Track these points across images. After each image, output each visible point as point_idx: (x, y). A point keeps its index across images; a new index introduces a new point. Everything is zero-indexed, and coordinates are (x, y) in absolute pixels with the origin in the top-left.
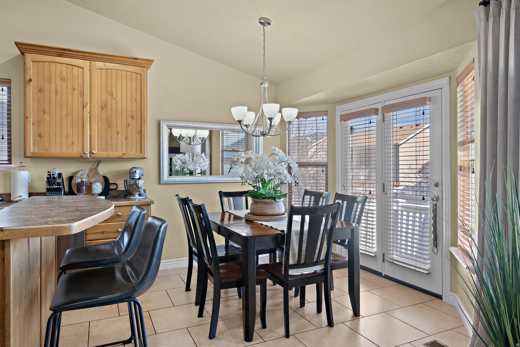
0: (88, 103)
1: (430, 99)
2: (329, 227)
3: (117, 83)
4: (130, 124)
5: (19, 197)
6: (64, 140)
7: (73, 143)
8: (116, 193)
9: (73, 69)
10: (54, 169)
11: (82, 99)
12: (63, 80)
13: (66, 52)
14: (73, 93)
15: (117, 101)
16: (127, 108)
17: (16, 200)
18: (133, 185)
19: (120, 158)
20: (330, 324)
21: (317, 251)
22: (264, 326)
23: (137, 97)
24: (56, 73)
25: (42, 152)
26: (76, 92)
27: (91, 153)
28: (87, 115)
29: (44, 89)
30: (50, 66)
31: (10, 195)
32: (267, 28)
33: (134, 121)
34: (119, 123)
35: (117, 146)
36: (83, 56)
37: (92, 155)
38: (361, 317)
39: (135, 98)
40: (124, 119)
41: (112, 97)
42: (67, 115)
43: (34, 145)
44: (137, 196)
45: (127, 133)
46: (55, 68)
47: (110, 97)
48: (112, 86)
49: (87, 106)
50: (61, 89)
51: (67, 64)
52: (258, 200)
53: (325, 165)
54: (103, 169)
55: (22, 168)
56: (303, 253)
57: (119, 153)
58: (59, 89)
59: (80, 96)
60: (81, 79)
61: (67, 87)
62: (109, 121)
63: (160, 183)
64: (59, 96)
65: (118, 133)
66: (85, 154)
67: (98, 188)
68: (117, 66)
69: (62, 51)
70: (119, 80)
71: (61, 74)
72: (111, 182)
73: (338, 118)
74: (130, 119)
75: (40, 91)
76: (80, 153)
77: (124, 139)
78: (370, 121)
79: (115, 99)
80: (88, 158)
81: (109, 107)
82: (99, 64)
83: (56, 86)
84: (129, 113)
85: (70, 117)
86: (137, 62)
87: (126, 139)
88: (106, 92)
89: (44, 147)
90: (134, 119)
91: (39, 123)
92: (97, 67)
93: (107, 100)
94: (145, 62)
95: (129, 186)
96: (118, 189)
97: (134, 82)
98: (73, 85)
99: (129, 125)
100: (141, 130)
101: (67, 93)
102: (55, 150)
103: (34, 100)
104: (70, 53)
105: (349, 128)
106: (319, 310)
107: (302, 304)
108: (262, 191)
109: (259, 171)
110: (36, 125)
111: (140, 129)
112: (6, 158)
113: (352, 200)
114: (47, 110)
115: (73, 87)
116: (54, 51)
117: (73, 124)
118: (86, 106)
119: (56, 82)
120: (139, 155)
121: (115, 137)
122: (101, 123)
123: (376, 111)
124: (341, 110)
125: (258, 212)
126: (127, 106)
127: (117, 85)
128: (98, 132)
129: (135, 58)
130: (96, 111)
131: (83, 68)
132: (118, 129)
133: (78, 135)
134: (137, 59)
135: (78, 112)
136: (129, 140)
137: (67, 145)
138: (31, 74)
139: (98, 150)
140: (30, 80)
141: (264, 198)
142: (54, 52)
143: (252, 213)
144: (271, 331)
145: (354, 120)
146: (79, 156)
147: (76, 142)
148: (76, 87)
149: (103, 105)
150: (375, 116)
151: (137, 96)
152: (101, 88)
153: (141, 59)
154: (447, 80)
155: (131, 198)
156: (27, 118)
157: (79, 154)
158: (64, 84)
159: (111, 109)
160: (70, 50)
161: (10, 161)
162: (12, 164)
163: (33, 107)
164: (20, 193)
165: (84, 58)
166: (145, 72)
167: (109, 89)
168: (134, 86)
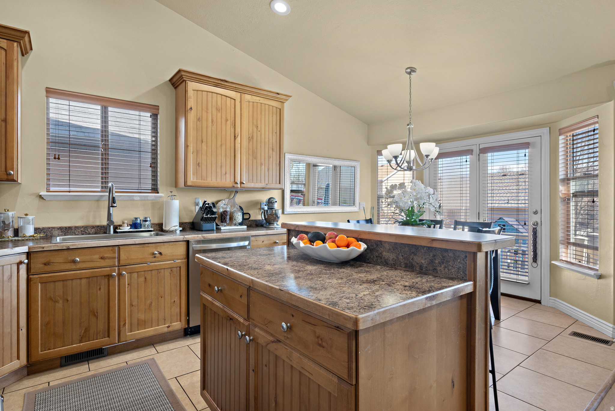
0: (239, 134)
1: (529, 144)
3: (261, 116)
4: (271, 156)
5: (174, 226)
6: (219, 170)
7: (226, 173)
8: (249, 223)
9: (226, 100)
10: (196, 198)
11: (234, 130)
12: (219, 110)
13: (223, 83)
14: (226, 123)
15: (261, 134)
16: (269, 141)
17: (172, 229)
18: (274, 215)
19: (263, 188)
23: (276, 131)
24: (212, 103)
26: (228, 122)
27: (241, 183)
28: (238, 146)
29: (202, 117)
30: (207, 95)
31: (161, 225)
33: (274, 153)
34: (263, 154)
35: (261, 177)
36: (236, 88)
37: (243, 185)
38: (501, 320)
40: (267, 151)
42: (221, 145)
43: (193, 174)
45: (269, 164)
46: (212, 97)
47: (256, 129)
48: (257, 118)
49: (238, 137)
50: (217, 119)
51: (222, 95)
55: (173, 197)
57: (262, 184)
58: (215, 119)
59: (232, 127)
60: (233, 110)
61: (221, 117)
62: (255, 152)
63: (283, 213)
64: (215, 126)
65: (262, 165)
66: (236, 184)
67: (239, 217)
68: (261, 100)
69: (219, 82)
70: (263, 113)
71: (217, 104)
72: (245, 212)
74: (271, 151)
75: (199, 120)
76: (232, 183)
77: (266, 170)
78: (466, 160)
79: (260, 131)
80: (237, 188)
81: (255, 139)
82: (248, 97)
83: (212, 116)
85: (223, 147)
86: (278, 97)
87: (268, 170)
88: (253, 124)
89: (202, 177)
90: (274, 151)
91: (198, 152)
92: (247, 99)
93: (253, 132)
94: (284, 97)
95: (270, 216)
96: (251, 219)
97: (275, 116)
98: (226, 116)
100: (280, 162)
101: (221, 124)
102: (212, 181)
103: (193, 129)
104: (225, 84)
110: (195, 154)
112: (150, 186)
114: (205, 140)
115: (226, 118)
117: (226, 154)
118: (237, 137)
119: (212, 112)
120: (278, 186)
121: (259, 168)
122: (249, 154)
126: (269, 139)
127: (261, 118)
128: (246, 162)
129: (278, 93)
130: (245, 142)
131: (235, 100)
132: (262, 160)
133: (230, 165)
134: (278, 94)
135: (231, 143)
136: (271, 171)
137: (221, 175)
138: (191, 103)
139: (246, 180)
140: (191, 108)
142: (212, 82)
146: (231, 186)
147: (228, 172)
148: (229, 118)
149: (250, 137)
150: (470, 156)
151: (276, 129)
152: (249, 120)
153: (282, 95)
154: (547, 130)
155: (271, 227)
156: (187, 146)
158: (219, 114)
159: (257, 141)
160: (226, 81)
161: (155, 190)
162: (158, 193)
163: (193, 135)
164: (173, 224)
165: (236, 90)
166: (283, 107)
167: (255, 121)
168: (275, 120)
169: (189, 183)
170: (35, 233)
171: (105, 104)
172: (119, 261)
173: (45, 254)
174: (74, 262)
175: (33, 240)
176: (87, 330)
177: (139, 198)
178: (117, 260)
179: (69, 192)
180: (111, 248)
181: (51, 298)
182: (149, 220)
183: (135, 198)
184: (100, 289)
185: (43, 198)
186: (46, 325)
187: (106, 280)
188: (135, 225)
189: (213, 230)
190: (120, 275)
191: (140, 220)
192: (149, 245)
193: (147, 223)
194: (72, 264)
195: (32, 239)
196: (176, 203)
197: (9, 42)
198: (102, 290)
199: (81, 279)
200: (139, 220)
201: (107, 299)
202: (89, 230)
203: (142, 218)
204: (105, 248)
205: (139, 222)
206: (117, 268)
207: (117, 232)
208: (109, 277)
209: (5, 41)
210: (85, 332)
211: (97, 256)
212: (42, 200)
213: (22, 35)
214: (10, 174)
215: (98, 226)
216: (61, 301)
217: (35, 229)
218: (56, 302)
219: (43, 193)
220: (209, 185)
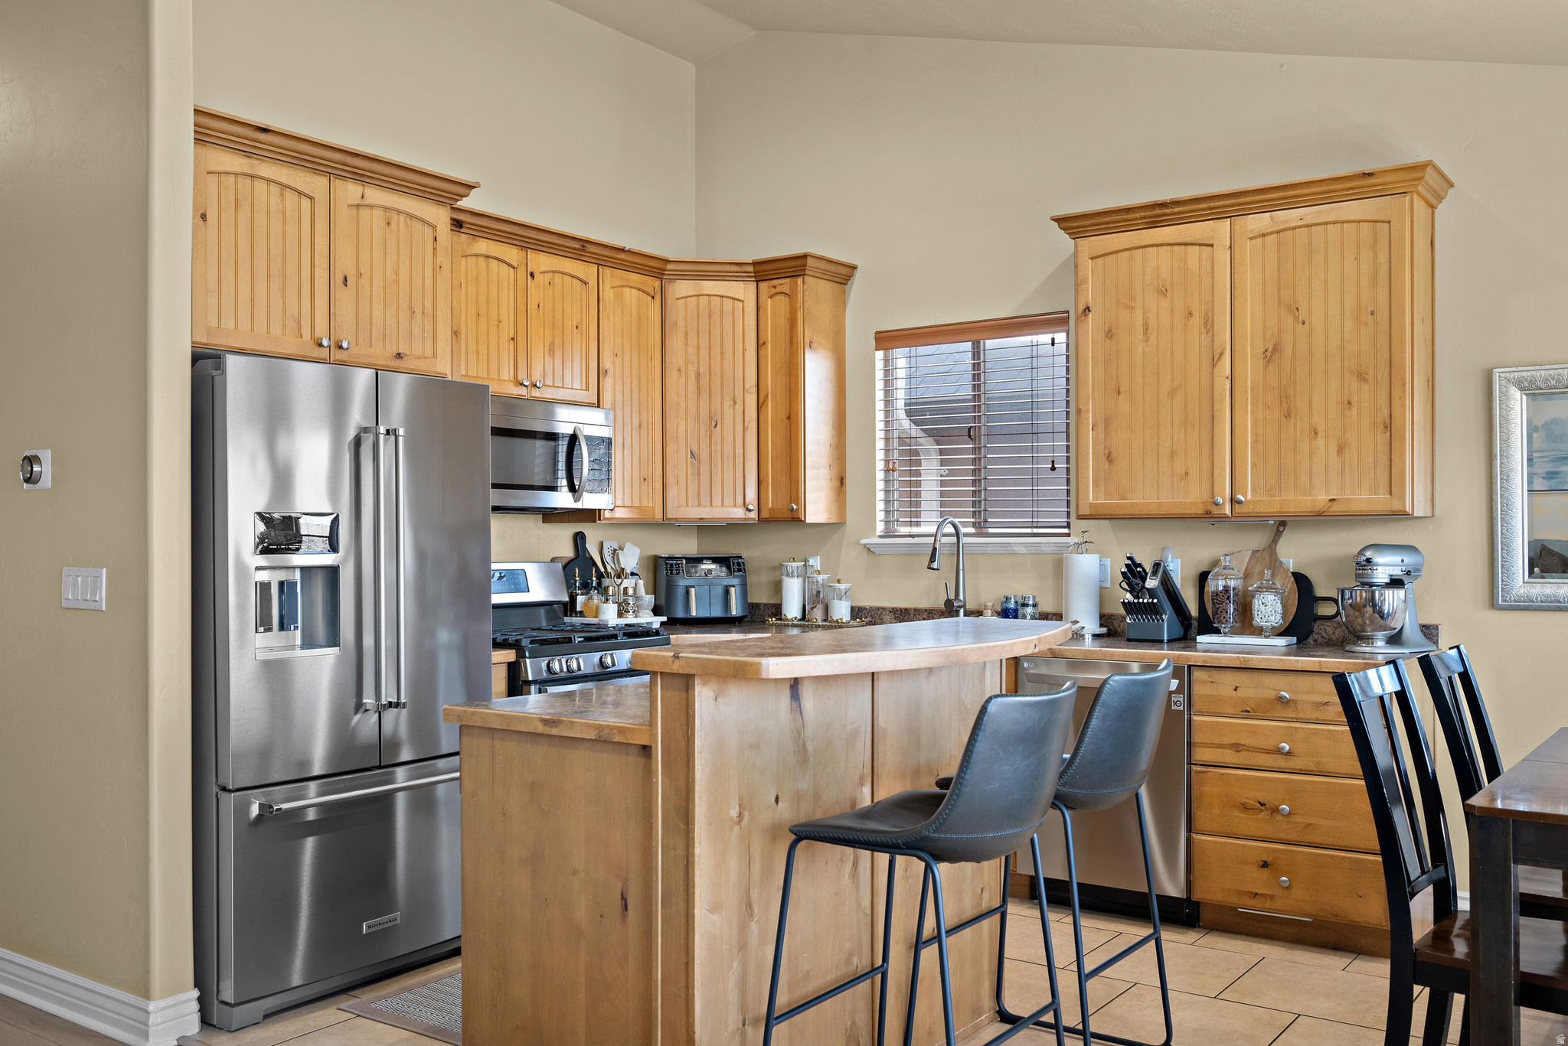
0: (1224, 349)
3: (1310, 271)
4: (1355, 399)
7: (1187, 474)
9: (1186, 254)
11: (1210, 340)
12: (1163, 292)
13: (1167, 211)
14: (1186, 325)
15: (1311, 329)
16: (1342, 348)
18: (1365, 606)
19: (1320, 514)
23: (1376, 303)
24: (1144, 275)
26: (1195, 320)
27: (1233, 501)
28: (1223, 385)
29: (1118, 326)
30: (1130, 259)
33: (1365, 387)
34: (1319, 397)
35: (1311, 477)
36: (1211, 209)
37: (1238, 508)
39: (1370, 309)
40: (1335, 382)
42: (1172, 393)
43: (1096, 485)
44: (1380, 643)
45: (1344, 429)
46: (1144, 261)
47: (1290, 319)
48: (1295, 282)
49: (1223, 358)
50: (1158, 319)
51: (1173, 244)
54: (1295, 551)
55: (1085, 545)
57: (1318, 499)
58: (1152, 322)
59: (1204, 331)
60: (1207, 280)
61: (1172, 310)
62: (1287, 397)
63: (1493, 603)
64: (1152, 340)
65: (1316, 433)
66: (1216, 504)
67: (1269, 609)
68: (1310, 215)
69: (1158, 211)
70: (1318, 259)
71: (1158, 276)
72: (1319, 593)
74: (1352, 383)
75: (1110, 334)
76: (1203, 503)
77: (1333, 449)
79: (1307, 322)
80: (1228, 516)
81: (1288, 351)
82: (1260, 222)
83: (1145, 312)
84: (1351, 364)
85: (1179, 398)
86: (1373, 186)
87: (1341, 449)
88: (1279, 304)
89: (1116, 487)
90: (1365, 380)
91: (1107, 423)
92: (1252, 231)
93: (1280, 331)
94: (1401, 176)
95: (1351, 611)
97: (1366, 255)
98: (1186, 302)
99: (1349, 403)
100: (1391, 415)
101: (1172, 330)
103: (1095, 364)
104: (1176, 210)
110: (1101, 428)
111: (1386, 413)
114: (1125, 386)
115: (1186, 308)
116: (1137, 215)
117: (1186, 417)
118: (1219, 359)
119: (1144, 301)
120: (1385, 503)
121: (1304, 445)
122: (1265, 404)
126: (1343, 340)
128: (1255, 434)
129: (1364, 174)
130: (1250, 370)
131: (1212, 245)
132: (1316, 418)
133: (1200, 447)
134: (1371, 175)
135: (1200, 379)
136: (1351, 454)
137: (1171, 480)
138: (1089, 293)
139: (1254, 491)
140: (1088, 309)
142: (1137, 219)
146: (1200, 510)
147: (1194, 470)
148: (1194, 306)
149: (1270, 349)
151: (1375, 299)
152: (1264, 294)
157: (1201, 506)
158: (1165, 304)
159: (1294, 357)
161: (1068, 527)
162: (1068, 535)
163: (1093, 379)
165: (1216, 215)
167: (1287, 293)
168: (1366, 267)
171: (975, 337)
179: (912, 536)
182: (1031, 602)
183: (1018, 549)
185: (870, 550)
189: (1161, 641)
191: (1016, 602)
193: (1030, 610)
196: (1090, 563)
197: (793, 279)
200: (1013, 601)
205: (1012, 605)
209: (788, 280)
213: (799, 262)
214: (792, 510)
220: (1137, 511)
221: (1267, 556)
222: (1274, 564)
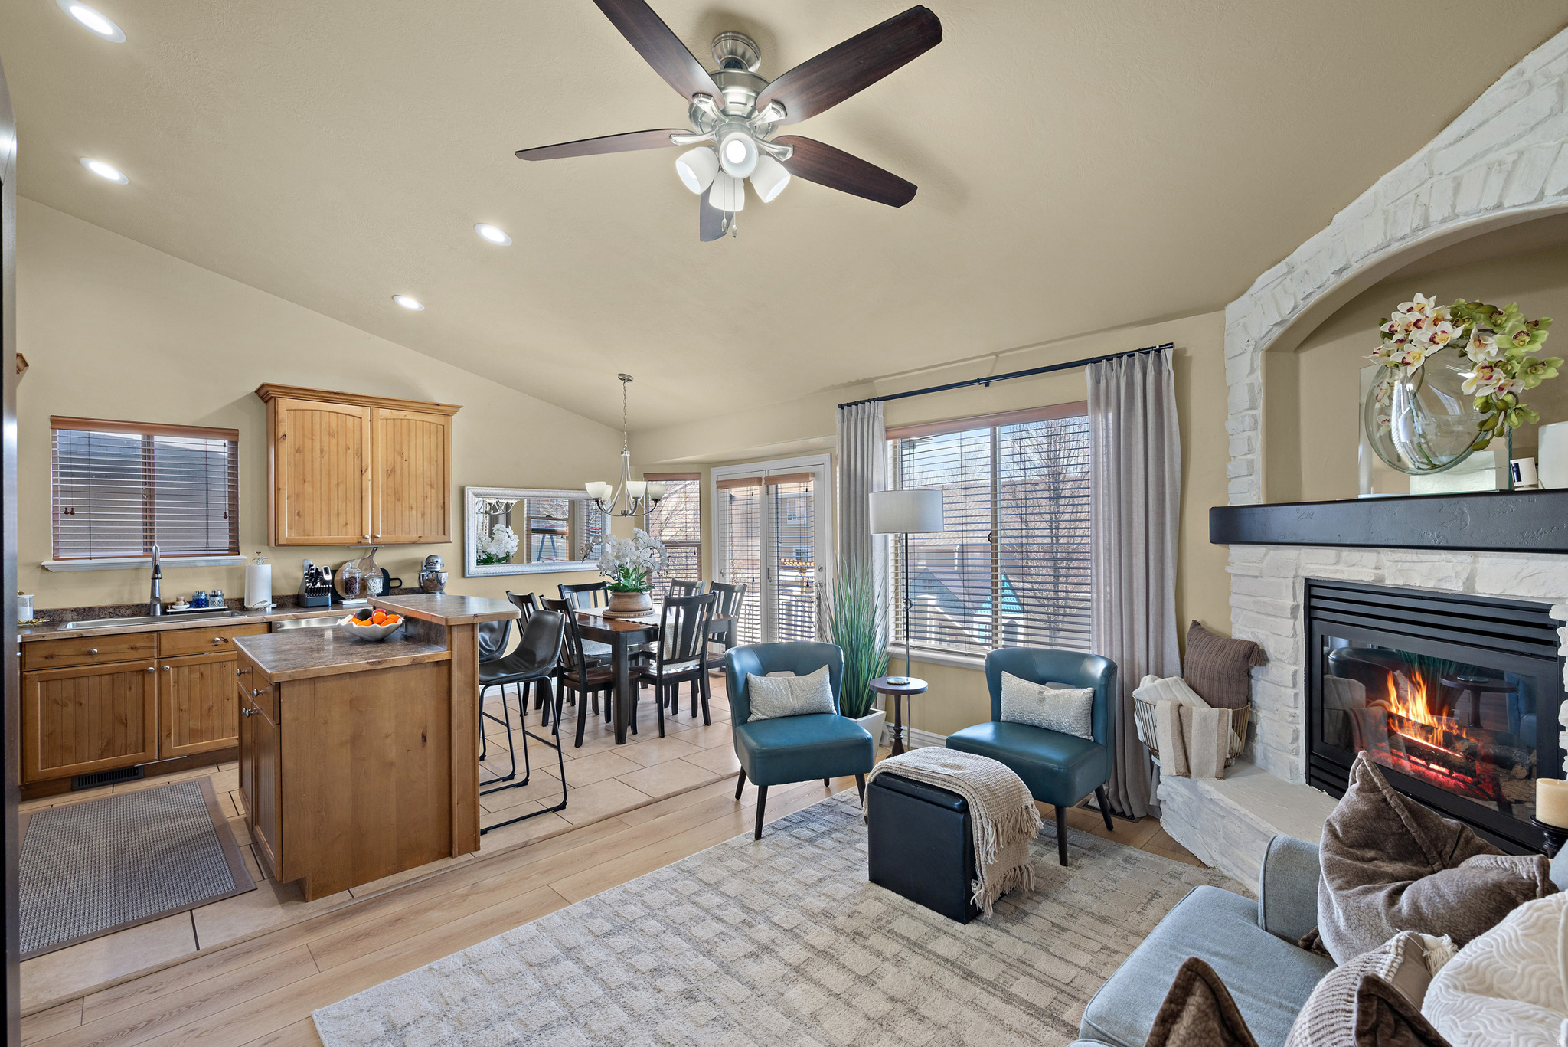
0: (368, 467)
1: (813, 475)
2: (704, 620)
3: (409, 439)
4: (428, 495)
5: (263, 602)
6: (334, 520)
7: (346, 524)
8: (399, 593)
9: (346, 419)
10: (304, 560)
11: (360, 462)
12: (331, 434)
14: (346, 453)
15: (409, 464)
16: (423, 473)
17: (257, 607)
19: (413, 543)
20: (707, 722)
21: (693, 645)
22: (635, 732)
23: (437, 458)
24: (321, 426)
25: (302, 538)
26: (350, 451)
27: (373, 537)
28: (367, 483)
29: (304, 448)
30: (312, 415)
31: (241, 601)
32: (628, 384)
33: (433, 491)
34: (413, 493)
35: (409, 527)
36: (361, 401)
37: (375, 540)
39: (435, 459)
40: (420, 488)
41: (402, 458)
42: (338, 484)
43: (290, 528)
45: (424, 508)
46: (321, 417)
47: (399, 458)
48: (402, 442)
49: (367, 471)
50: (329, 448)
51: (338, 413)
52: (620, 594)
53: (698, 545)
54: (382, 559)
55: (261, 560)
56: (678, 647)
57: (414, 537)
58: (326, 448)
59: (356, 458)
60: (358, 434)
61: (338, 445)
62: (398, 492)
63: (463, 575)
64: (326, 457)
65: (412, 509)
66: (364, 538)
67: (377, 585)
68: (410, 415)
69: (332, 396)
70: (413, 434)
71: (329, 427)
72: (391, 577)
73: (714, 485)
74: (427, 488)
75: (298, 451)
76: (355, 538)
77: (419, 516)
78: (753, 493)
79: (407, 461)
80: (368, 544)
81: (398, 472)
82: (384, 412)
83: (321, 443)
84: (427, 480)
85: (342, 488)
86: (438, 409)
87: (423, 515)
88: (394, 451)
89: (304, 531)
90: (433, 488)
91: (297, 497)
92: (382, 416)
93: (394, 463)
94: (450, 409)
95: (427, 582)
97: (433, 437)
98: (346, 442)
99: (426, 497)
100: (444, 502)
101: (338, 454)
102: (322, 536)
103: (289, 464)
104: (341, 397)
105: (728, 499)
106: (694, 714)
107: (675, 711)
108: (624, 582)
109: (623, 559)
110: (293, 499)
111: (441, 502)
112: (227, 546)
113: (729, 590)
114: (308, 478)
115: (346, 445)
117: (346, 496)
118: (365, 471)
119: (321, 438)
120: (441, 538)
121: (407, 513)
122: (387, 494)
123: (759, 481)
124: (718, 474)
125: (621, 606)
126: (423, 470)
127: (409, 441)
128: (383, 507)
130: (380, 478)
131: (361, 418)
132: (412, 502)
133: (354, 512)
134: (438, 405)
135: (354, 480)
136: (427, 518)
137: (338, 527)
138: (285, 427)
139: (382, 532)
140: (284, 436)
141: (627, 591)
142: (320, 396)
143: (612, 610)
144: (643, 735)
145: (733, 489)
146: (355, 541)
147: (351, 522)
148: (351, 445)
149: (390, 470)
150: (757, 487)
151: (437, 455)
152: (387, 445)
153: (444, 405)
154: (827, 456)
156: (279, 489)
158: (334, 441)
159: (401, 475)
160: (344, 394)
161: (235, 550)
162: (239, 554)
163: (289, 473)
164: (261, 597)
165: (361, 404)
166: (449, 423)
167: (398, 447)
168: (433, 441)
169: (282, 541)
170: (35, 618)
171: (146, 431)
172: (159, 651)
173: (46, 644)
174: (90, 654)
175: (31, 627)
176: (110, 742)
177: (204, 564)
178: (155, 650)
179: (90, 559)
180: (146, 635)
181: (55, 701)
182: (220, 594)
183: (198, 564)
184: (130, 688)
185: (47, 569)
186: (49, 735)
187: (140, 677)
188: (197, 602)
189: (327, 605)
190: (160, 670)
191: (207, 595)
192: (207, 629)
193: (218, 598)
194: (88, 657)
195: (29, 625)
196: (266, 570)
198: (134, 689)
199: (100, 675)
200: (204, 595)
201: (140, 702)
202: (123, 611)
203: (209, 592)
204: (138, 635)
205: (203, 597)
206: (156, 661)
207: (168, 613)
208: (144, 672)
210: (108, 744)
211: (125, 646)
212: (46, 572)
215: (137, 605)
216: (71, 705)
217: (34, 612)
218: (63, 705)
219: (47, 563)
220: (317, 542)
221: (368, 561)
222: (372, 565)
